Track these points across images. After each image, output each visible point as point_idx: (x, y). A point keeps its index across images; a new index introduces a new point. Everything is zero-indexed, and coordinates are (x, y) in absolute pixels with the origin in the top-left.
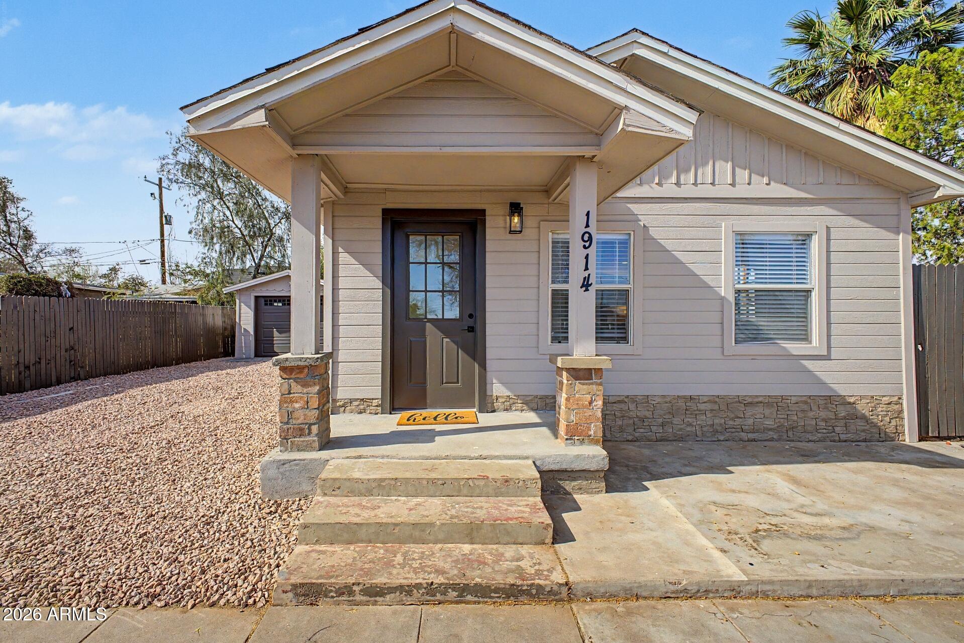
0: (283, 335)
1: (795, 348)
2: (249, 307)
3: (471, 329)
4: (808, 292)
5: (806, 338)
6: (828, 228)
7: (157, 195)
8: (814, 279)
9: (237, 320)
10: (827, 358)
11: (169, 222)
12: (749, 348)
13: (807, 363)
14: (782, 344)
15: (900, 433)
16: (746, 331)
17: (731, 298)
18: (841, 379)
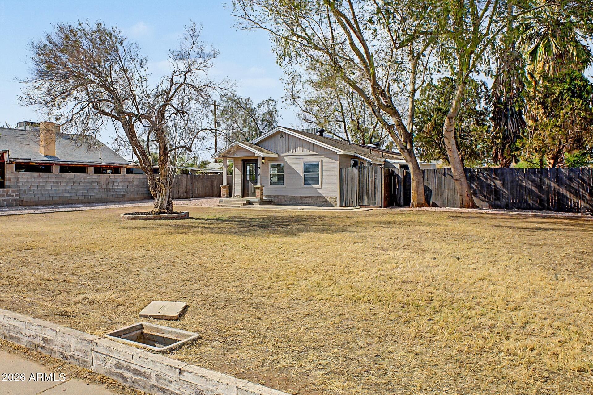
1: (314, 186)
4: (318, 174)
5: (318, 184)
6: (322, 160)
8: (320, 173)
10: (322, 188)
12: (306, 186)
13: (317, 189)
14: (313, 185)
15: (336, 205)
16: (306, 183)
17: (302, 175)
18: (323, 193)
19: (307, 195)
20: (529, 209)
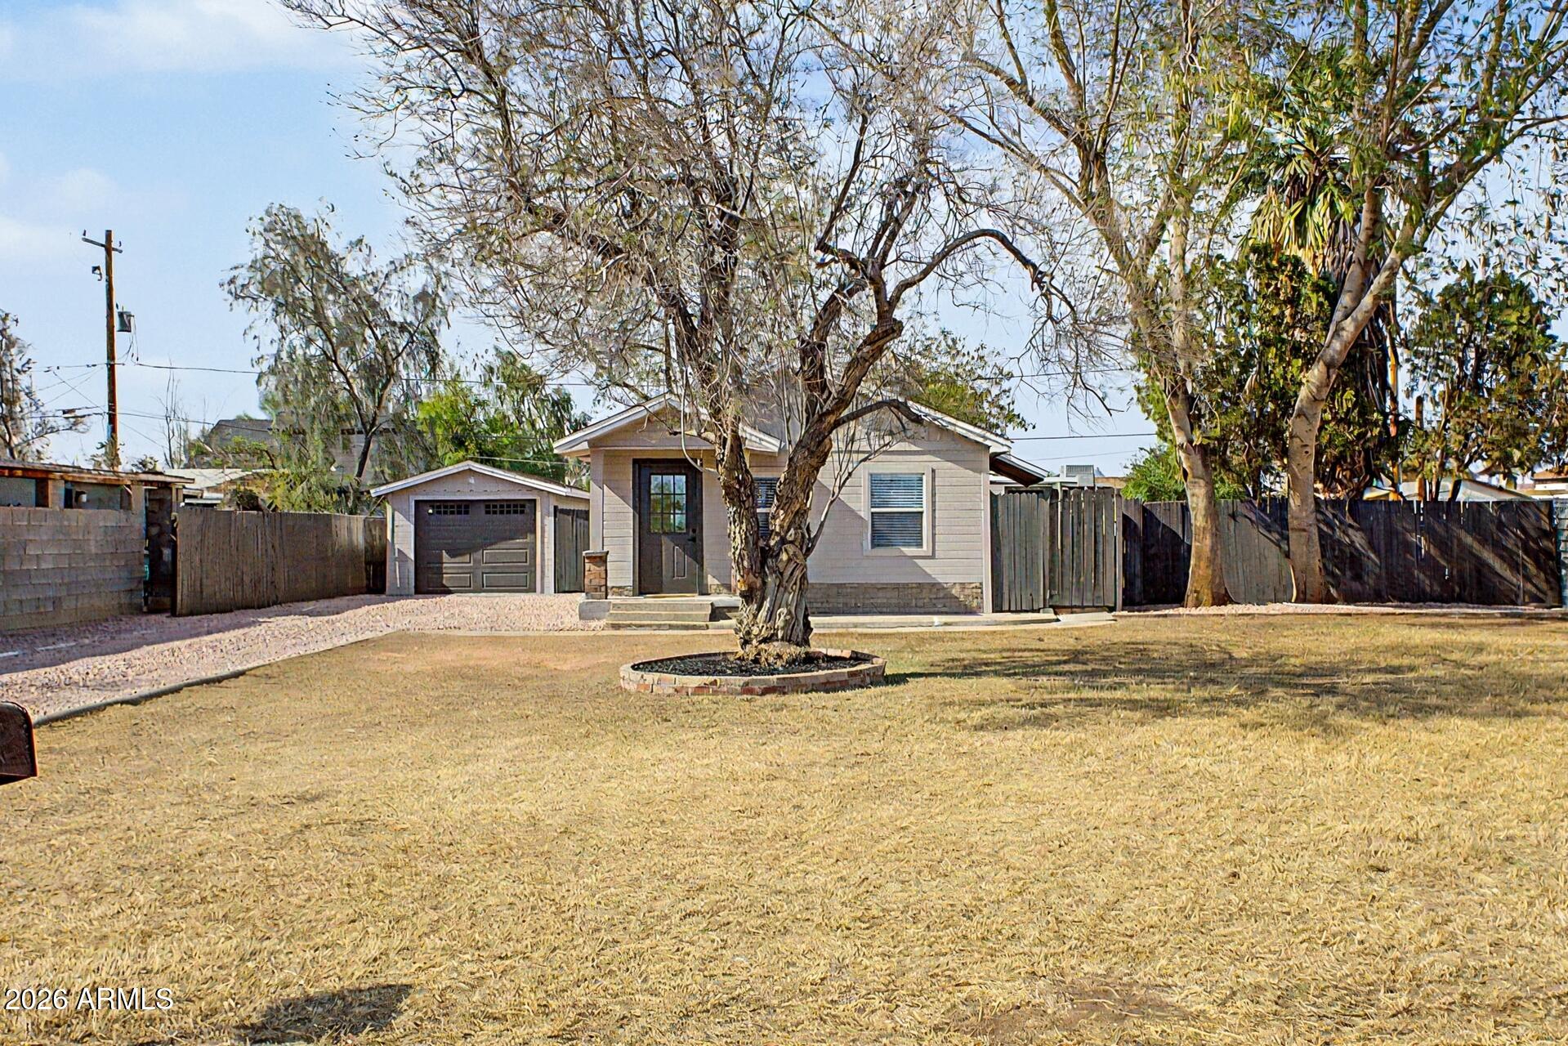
0: (457, 559)
1: (909, 551)
2: (407, 516)
3: (694, 540)
4: (922, 513)
5: (920, 545)
6: (933, 471)
7: (103, 270)
8: (925, 508)
9: (389, 537)
10: (933, 557)
11: (126, 327)
12: (880, 551)
13: (919, 562)
14: (903, 549)
15: (980, 607)
16: (878, 540)
17: (868, 518)
18: (941, 572)
19: (885, 580)
20: (1424, 602)
